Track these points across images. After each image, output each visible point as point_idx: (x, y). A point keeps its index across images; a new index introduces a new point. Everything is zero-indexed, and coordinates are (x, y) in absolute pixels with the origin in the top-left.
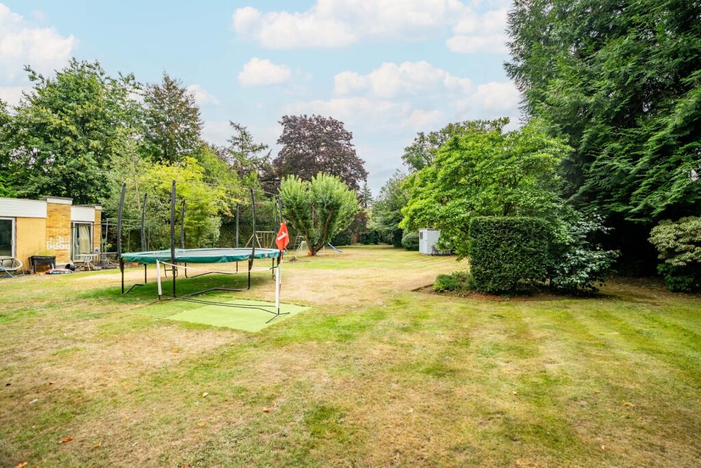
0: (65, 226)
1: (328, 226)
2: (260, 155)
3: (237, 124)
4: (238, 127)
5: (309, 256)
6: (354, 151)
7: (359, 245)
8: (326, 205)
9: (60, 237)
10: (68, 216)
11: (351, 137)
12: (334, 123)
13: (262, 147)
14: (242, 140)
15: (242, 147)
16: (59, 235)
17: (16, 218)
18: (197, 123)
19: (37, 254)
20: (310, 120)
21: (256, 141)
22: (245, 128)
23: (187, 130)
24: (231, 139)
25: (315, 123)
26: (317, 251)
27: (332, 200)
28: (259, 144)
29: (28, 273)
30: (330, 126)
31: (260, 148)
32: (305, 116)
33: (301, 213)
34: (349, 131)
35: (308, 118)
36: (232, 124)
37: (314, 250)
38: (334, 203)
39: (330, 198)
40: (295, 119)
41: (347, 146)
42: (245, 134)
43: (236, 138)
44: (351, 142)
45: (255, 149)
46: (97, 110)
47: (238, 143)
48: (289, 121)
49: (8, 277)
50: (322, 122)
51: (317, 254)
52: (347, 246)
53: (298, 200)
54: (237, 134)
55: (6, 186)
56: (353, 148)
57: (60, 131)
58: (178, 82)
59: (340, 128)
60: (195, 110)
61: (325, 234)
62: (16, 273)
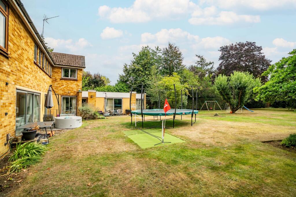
0: (134, 100)
1: (241, 98)
2: (209, 67)
3: (199, 56)
4: (199, 57)
5: (231, 113)
6: (264, 56)
7: (270, 108)
8: (237, 87)
9: (133, 104)
10: (135, 97)
11: (261, 49)
12: (249, 44)
13: (210, 63)
14: (201, 62)
15: (202, 65)
16: (133, 103)
17: (123, 98)
18: (181, 58)
19: (127, 109)
20: (235, 46)
21: (208, 61)
22: (202, 56)
23: (177, 62)
24: (196, 62)
25: (238, 46)
26: (236, 111)
27: (241, 84)
28: (209, 62)
29: (125, 115)
30: (247, 46)
31: (210, 64)
32: (232, 44)
33: (225, 92)
34: (259, 46)
35: (234, 45)
36: (197, 56)
37: (234, 111)
38: (243, 87)
39: (240, 83)
40: (227, 47)
41: (258, 54)
42: (203, 59)
43: (199, 62)
44: (262, 51)
45: (207, 65)
46: (148, 61)
47: (199, 63)
48: (224, 49)
49: (119, 115)
50: (242, 45)
51: (236, 112)
52: (262, 108)
53: (222, 86)
54: (199, 60)
55: (127, 89)
56: (263, 55)
57: (138, 70)
58: (174, 44)
59: (253, 46)
60: (180, 54)
61: (239, 102)
62: (122, 114)
